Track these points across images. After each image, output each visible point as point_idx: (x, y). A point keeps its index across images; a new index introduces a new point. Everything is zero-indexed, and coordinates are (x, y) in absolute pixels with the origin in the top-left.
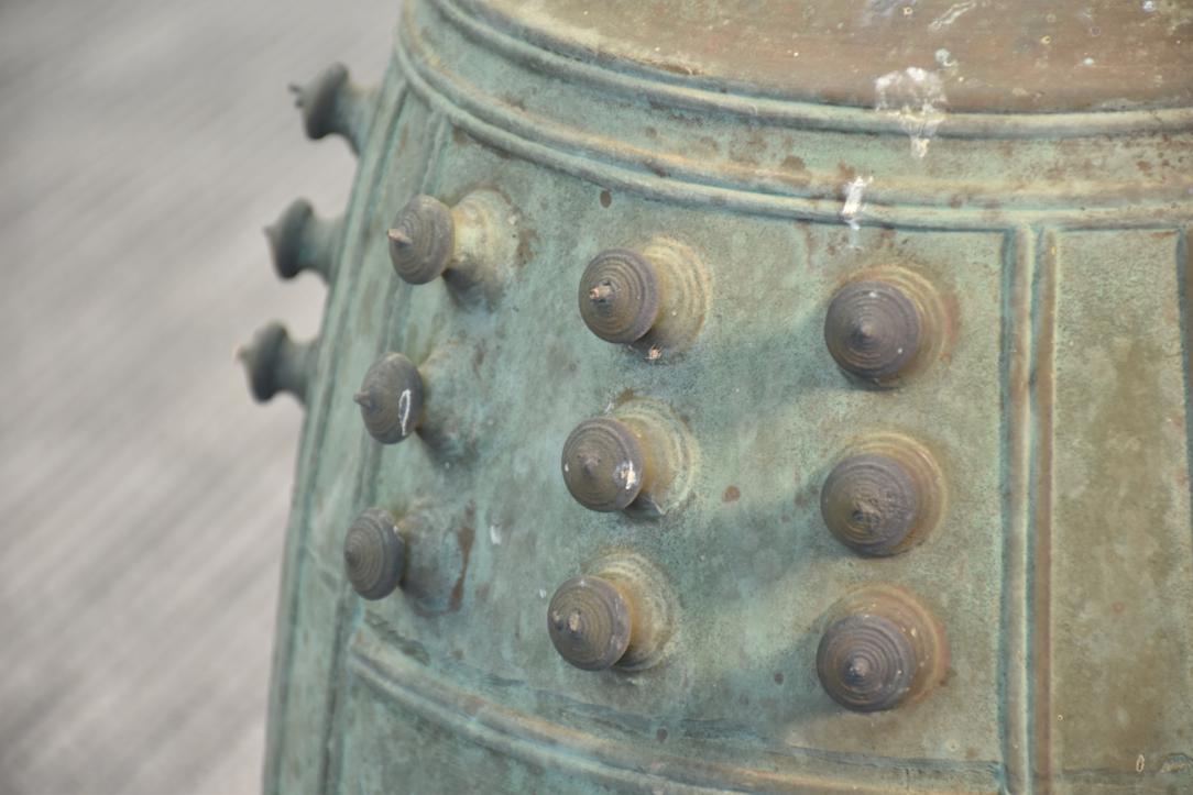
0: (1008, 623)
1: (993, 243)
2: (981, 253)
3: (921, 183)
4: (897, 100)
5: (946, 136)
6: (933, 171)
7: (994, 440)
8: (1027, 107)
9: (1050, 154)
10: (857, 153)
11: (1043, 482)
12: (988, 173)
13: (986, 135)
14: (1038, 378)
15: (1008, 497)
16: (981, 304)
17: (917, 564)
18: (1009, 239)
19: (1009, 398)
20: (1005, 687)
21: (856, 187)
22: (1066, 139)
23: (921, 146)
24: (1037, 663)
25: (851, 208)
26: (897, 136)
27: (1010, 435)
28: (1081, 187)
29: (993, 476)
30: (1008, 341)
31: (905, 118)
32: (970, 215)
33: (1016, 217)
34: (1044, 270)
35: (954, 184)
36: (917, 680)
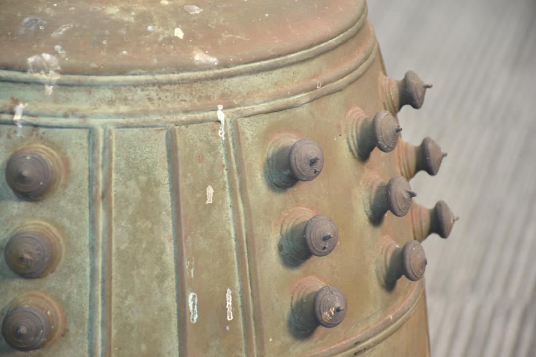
0: (93, 307)
1: (84, 134)
2: (78, 138)
3: (50, 106)
4: (38, 68)
5: (61, 85)
6: (56, 100)
7: (86, 223)
8: (97, 72)
9: (109, 94)
10: (19, 92)
11: (109, 242)
12: (81, 102)
13: (79, 85)
14: (106, 195)
15: (93, 249)
16: (79, 162)
17: (51, 281)
18: (91, 132)
19: (93, 204)
20: (91, 336)
21: (20, 107)
22: (115, 87)
23: (50, 89)
24: (106, 325)
25: (17, 117)
26: (39, 85)
27: (93, 221)
28: (123, 109)
29: (86, 240)
30: (92, 178)
31: (41, 76)
32: (73, 121)
33: (94, 122)
34: (108, 146)
35: (65, 107)
36: (50, 335)
